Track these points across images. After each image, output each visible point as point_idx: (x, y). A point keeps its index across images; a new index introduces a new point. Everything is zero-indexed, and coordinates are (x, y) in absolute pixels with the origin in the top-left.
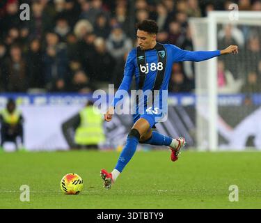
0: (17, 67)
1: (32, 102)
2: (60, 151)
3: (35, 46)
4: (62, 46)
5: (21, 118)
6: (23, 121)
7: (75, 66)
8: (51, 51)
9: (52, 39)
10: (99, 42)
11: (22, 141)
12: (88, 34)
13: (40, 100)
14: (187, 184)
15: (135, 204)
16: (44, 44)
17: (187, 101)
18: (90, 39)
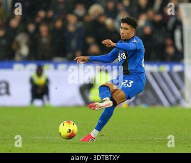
0: (45, 40)
1: (56, 68)
2: (78, 106)
3: (59, 24)
4: (80, 24)
5: (47, 81)
6: (49, 83)
7: (90, 40)
8: (71, 28)
9: (72, 19)
10: (109, 22)
11: (48, 99)
12: (100, 15)
13: (62, 67)
14: (177, 133)
15: (136, 149)
16: (65, 22)
17: (177, 68)
18: (102, 19)
